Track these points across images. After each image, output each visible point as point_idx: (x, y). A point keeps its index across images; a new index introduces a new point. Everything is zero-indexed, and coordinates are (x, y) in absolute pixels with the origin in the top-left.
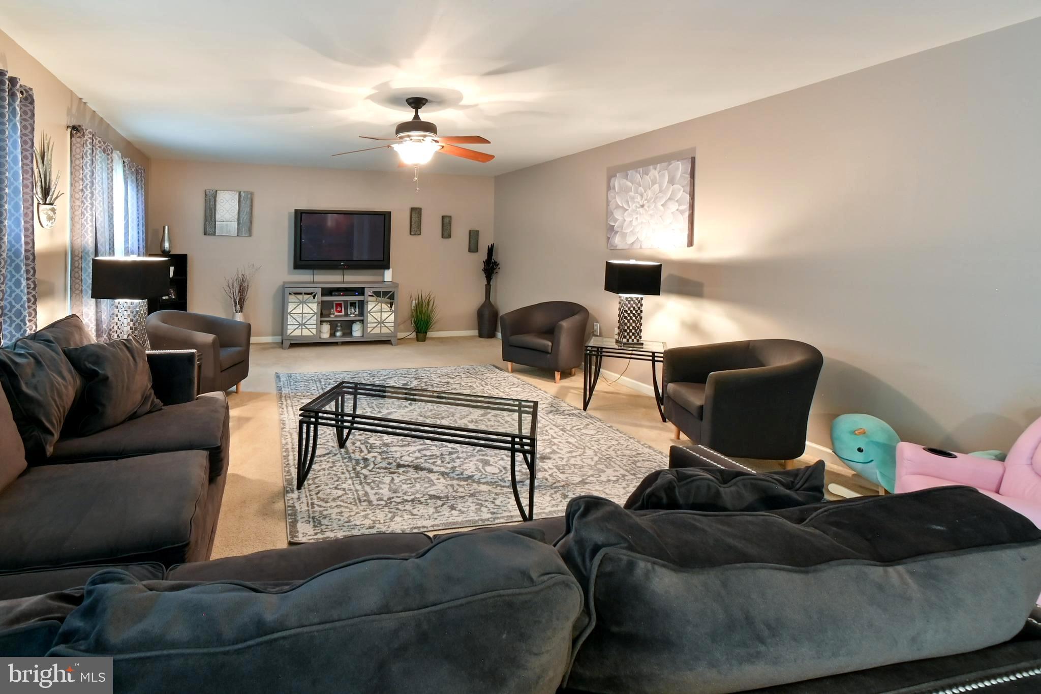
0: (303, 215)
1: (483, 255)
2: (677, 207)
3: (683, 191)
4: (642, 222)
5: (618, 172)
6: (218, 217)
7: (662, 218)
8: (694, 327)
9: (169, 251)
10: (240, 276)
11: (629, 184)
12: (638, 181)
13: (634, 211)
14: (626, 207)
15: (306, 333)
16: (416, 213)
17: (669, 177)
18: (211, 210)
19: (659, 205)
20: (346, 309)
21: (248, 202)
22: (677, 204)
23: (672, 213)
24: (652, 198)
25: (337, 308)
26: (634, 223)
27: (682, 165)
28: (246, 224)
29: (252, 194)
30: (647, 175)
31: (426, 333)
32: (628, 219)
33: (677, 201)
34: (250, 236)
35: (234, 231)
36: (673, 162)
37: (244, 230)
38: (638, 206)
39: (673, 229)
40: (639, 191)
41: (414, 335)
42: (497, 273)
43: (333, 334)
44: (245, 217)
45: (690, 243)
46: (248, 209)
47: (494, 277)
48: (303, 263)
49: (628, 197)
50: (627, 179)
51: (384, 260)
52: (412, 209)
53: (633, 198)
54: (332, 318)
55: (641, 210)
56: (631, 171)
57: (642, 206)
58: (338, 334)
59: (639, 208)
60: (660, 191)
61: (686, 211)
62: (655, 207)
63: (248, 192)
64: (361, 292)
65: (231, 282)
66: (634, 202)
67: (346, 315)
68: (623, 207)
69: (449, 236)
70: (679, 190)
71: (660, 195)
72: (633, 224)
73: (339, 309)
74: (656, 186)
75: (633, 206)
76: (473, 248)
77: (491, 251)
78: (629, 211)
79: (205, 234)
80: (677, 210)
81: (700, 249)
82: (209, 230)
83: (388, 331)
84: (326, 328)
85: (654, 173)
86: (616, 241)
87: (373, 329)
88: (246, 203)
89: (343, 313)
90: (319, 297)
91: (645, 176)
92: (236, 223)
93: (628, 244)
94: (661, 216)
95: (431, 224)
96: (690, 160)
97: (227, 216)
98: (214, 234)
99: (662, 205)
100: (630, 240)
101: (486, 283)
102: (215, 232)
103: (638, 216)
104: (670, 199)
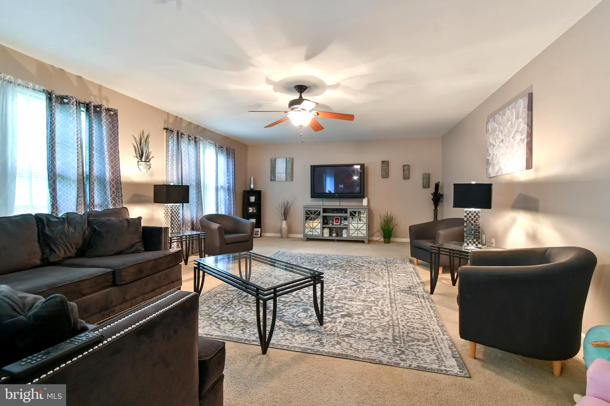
0: (315, 168)
1: (432, 190)
2: (520, 138)
3: (524, 123)
4: (502, 154)
5: (490, 118)
6: (277, 171)
8: (533, 237)
9: (253, 189)
10: (285, 203)
11: (496, 125)
12: (500, 122)
13: (498, 145)
14: (494, 144)
15: (315, 233)
16: (385, 164)
17: (516, 114)
18: (273, 168)
19: (511, 137)
20: (341, 221)
21: (291, 163)
22: (520, 135)
23: (518, 143)
24: (507, 133)
25: (336, 220)
27: (523, 101)
28: (290, 175)
29: (293, 159)
30: (505, 116)
31: (390, 238)
32: (495, 153)
33: (520, 132)
34: (292, 180)
35: (284, 179)
36: (518, 101)
37: (289, 178)
38: (500, 141)
39: (518, 156)
40: (501, 129)
41: (382, 240)
42: (441, 201)
43: (330, 235)
44: (289, 171)
45: (529, 165)
46: (290, 167)
47: (440, 204)
48: (316, 195)
49: (495, 136)
50: (495, 122)
51: (361, 193)
52: (383, 162)
53: (498, 136)
54: (330, 225)
55: (501, 144)
56: (496, 115)
57: (502, 141)
58: (334, 235)
60: (511, 126)
61: (525, 140)
62: (509, 140)
63: (290, 158)
64: (345, 211)
65: (281, 204)
66: (498, 139)
67: (341, 224)
68: (493, 144)
69: (408, 178)
70: (521, 122)
71: (511, 129)
72: (498, 156)
73: (337, 221)
74: (509, 123)
75: (498, 142)
76: (426, 185)
77: (437, 186)
78: (496, 146)
79: (271, 180)
81: (537, 170)
82: (273, 178)
83: (362, 235)
84: (326, 231)
85: (508, 113)
86: (490, 171)
87: (354, 234)
88: (290, 164)
89: (339, 224)
90: (322, 214)
91: (503, 116)
92: (285, 174)
93: (496, 172)
94: (512, 147)
95: (396, 171)
96: (528, 95)
97: (281, 171)
98: (275, 180)
100: (497, 169)
101: (434, 208)
102: (275, 179)
103: (501, 149)
104: (516, 131)
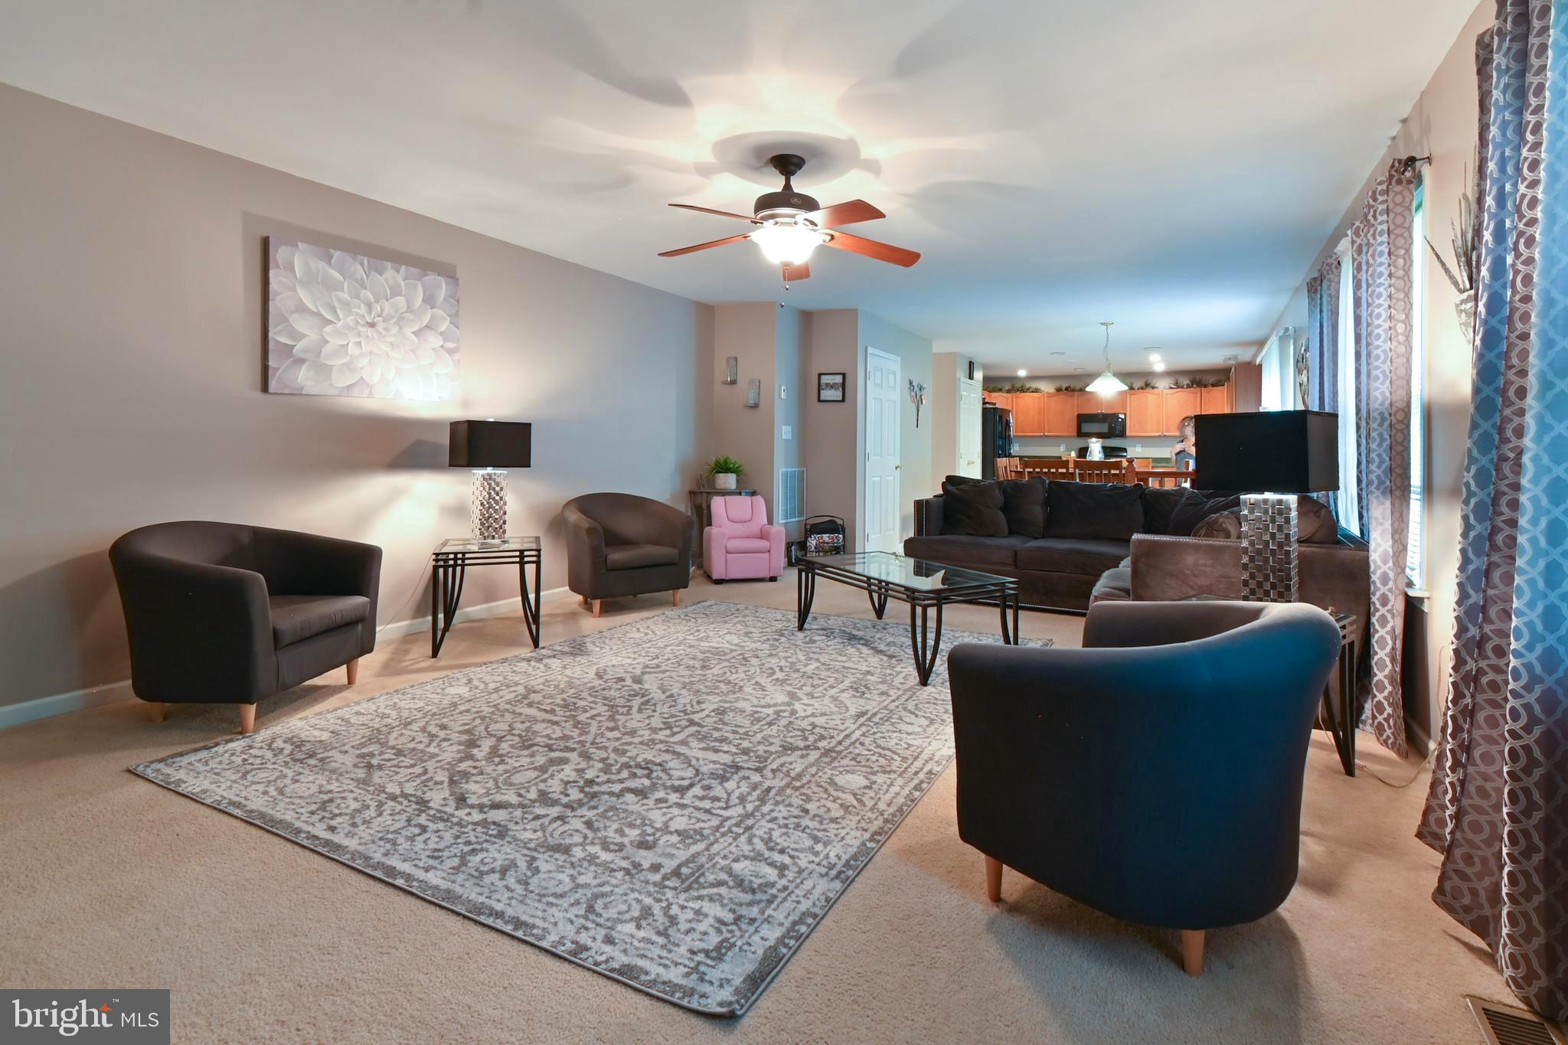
2: (442, 343)
3: (450, 323)
4: (371, 353)
7: (415, 354)
11: (337, 275)
12: (358, 277)
13: (349, 328)
14: (329, 317)
17: (424, 292)
19: (408, 331)
22: (441, 338)
23: (434, 349)
24: (393, 317)
26: (352, 350)
27: (447, 282)
30: (381, 274)
32: (335, 342)
33: (441, 333)
36: (430, 273)
38: (361, 322)
39: (436, 376)
40: (362, 296)
49: (334, 299)
50: (329, 264)
53: (346, 304)
55: (368, 331)
56: (338, 252)
57: (372, 325)
59: (363, 326)
60: (409, 310)
62: (400, 332)
66: (349, 312)
68: (319, 315)
70: (444, 319)
71: (409, 316)
72: (350, 353)
74: (401, 301)
75: (347, 319)
78: (337, 325)
80: (442, 346)
85: (393, 276)
91: (374, 274)
93: (337, 388)
94: (412, 350)
96: (456, 281)
99: (414, 333)
100: (341, 381)
103: (362, 339)
